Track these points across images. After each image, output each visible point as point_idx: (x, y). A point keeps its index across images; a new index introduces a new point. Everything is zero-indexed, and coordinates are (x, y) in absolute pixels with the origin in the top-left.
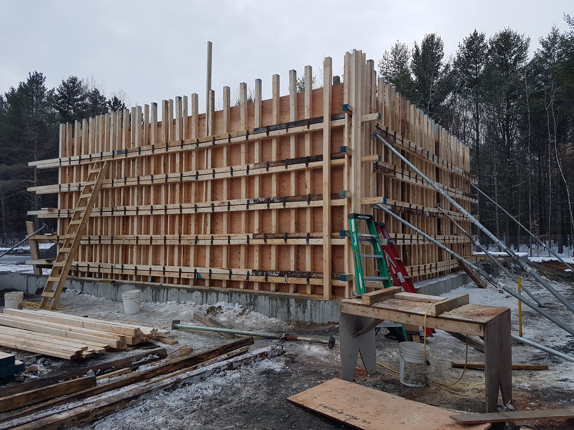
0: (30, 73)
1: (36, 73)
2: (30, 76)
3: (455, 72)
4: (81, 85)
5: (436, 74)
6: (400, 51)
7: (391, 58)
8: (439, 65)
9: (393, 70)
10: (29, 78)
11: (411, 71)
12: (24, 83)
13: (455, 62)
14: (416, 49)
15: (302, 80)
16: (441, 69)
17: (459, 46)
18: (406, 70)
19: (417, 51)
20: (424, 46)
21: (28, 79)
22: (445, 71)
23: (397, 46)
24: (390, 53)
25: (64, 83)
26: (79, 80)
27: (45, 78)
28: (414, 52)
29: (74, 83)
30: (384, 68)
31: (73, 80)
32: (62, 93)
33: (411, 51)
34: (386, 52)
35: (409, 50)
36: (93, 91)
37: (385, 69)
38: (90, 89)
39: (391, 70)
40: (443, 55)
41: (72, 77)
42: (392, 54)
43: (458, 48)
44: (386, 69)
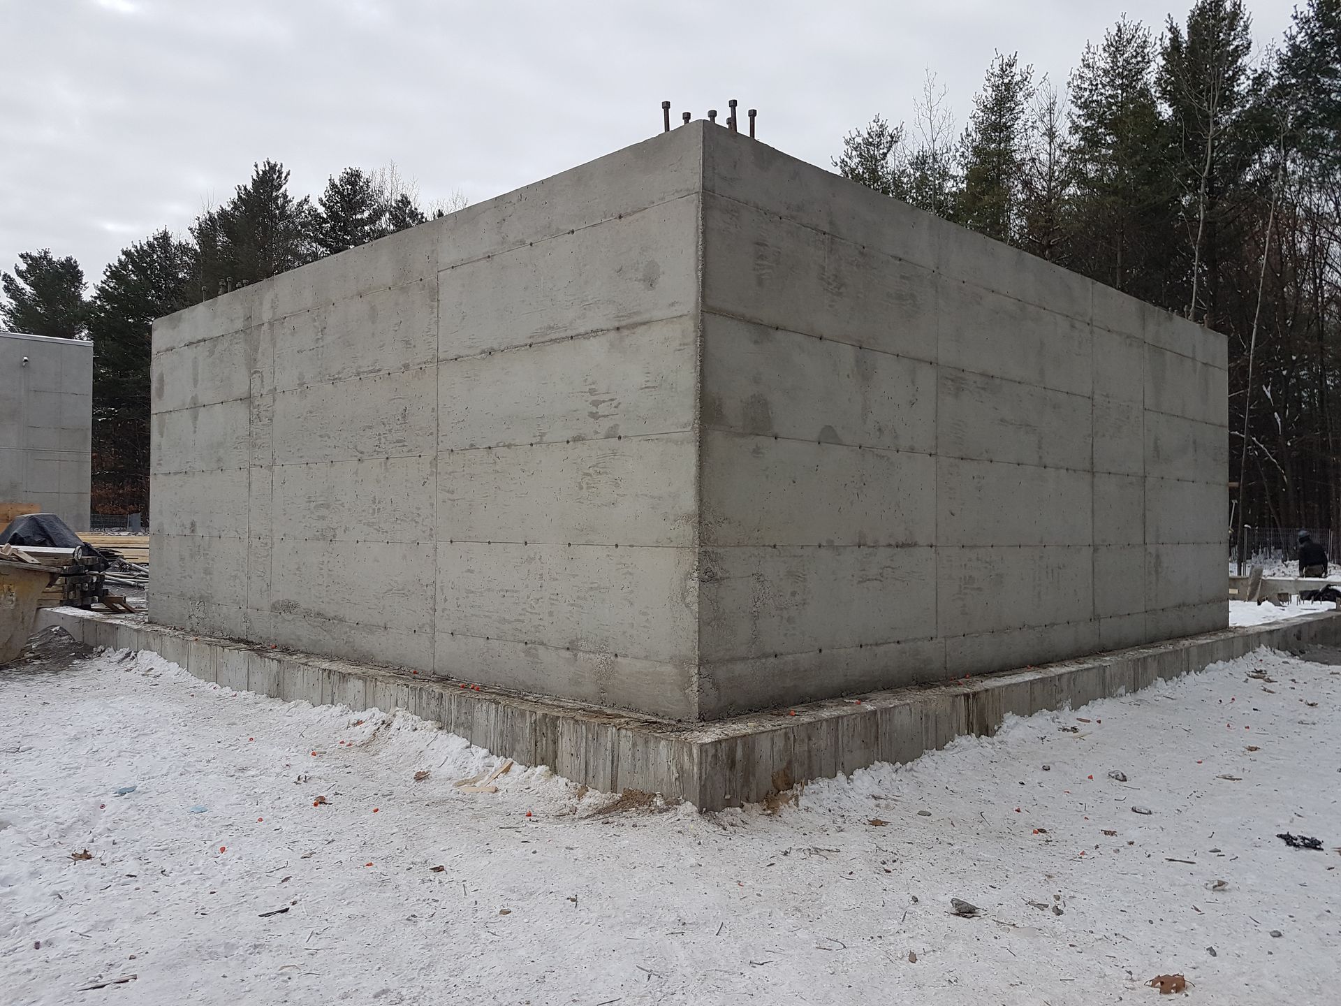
0: (256, 166)
1: (269, 163)
2: (257, 172)
3: (1281, 90)
4: (368, 187)
5: (1227, 100)
6: (1129, 42)
7: (1103, 61)
8: (1235, 73)
9: (1107, 94)
10: (255, 177)
11: (1158, 95)
12: (245, 188)
13: (1282, 62)
14: (1170, 35)
15: (867, 136)
16: (1243, 85)
17: (1296, 18)
18: (1144, 92)
19: (1175, 40)
20: (1193, 28)
21: (254, 180)
22: (1253, 91)
23: (1119, 30)
24: (1101, 48)
25: (333, 186)
26: (365, 176)
27: (288, 174)
28: (1167, 42)
29: (354, 184)
30: (1085, 89)
31: (353, 178)
32: (328, 208)
33: (1159, 42)
34: (1088, 48)
35: (1150, 40)
36: (396, 201)
37: (1087, 94)
38: (390, 196)
39: (1102, 94)
40: (1248, 48)
41: (349, 171)
42: (1105, 50)
43: (1293, 22)
44: (1091, 91)
